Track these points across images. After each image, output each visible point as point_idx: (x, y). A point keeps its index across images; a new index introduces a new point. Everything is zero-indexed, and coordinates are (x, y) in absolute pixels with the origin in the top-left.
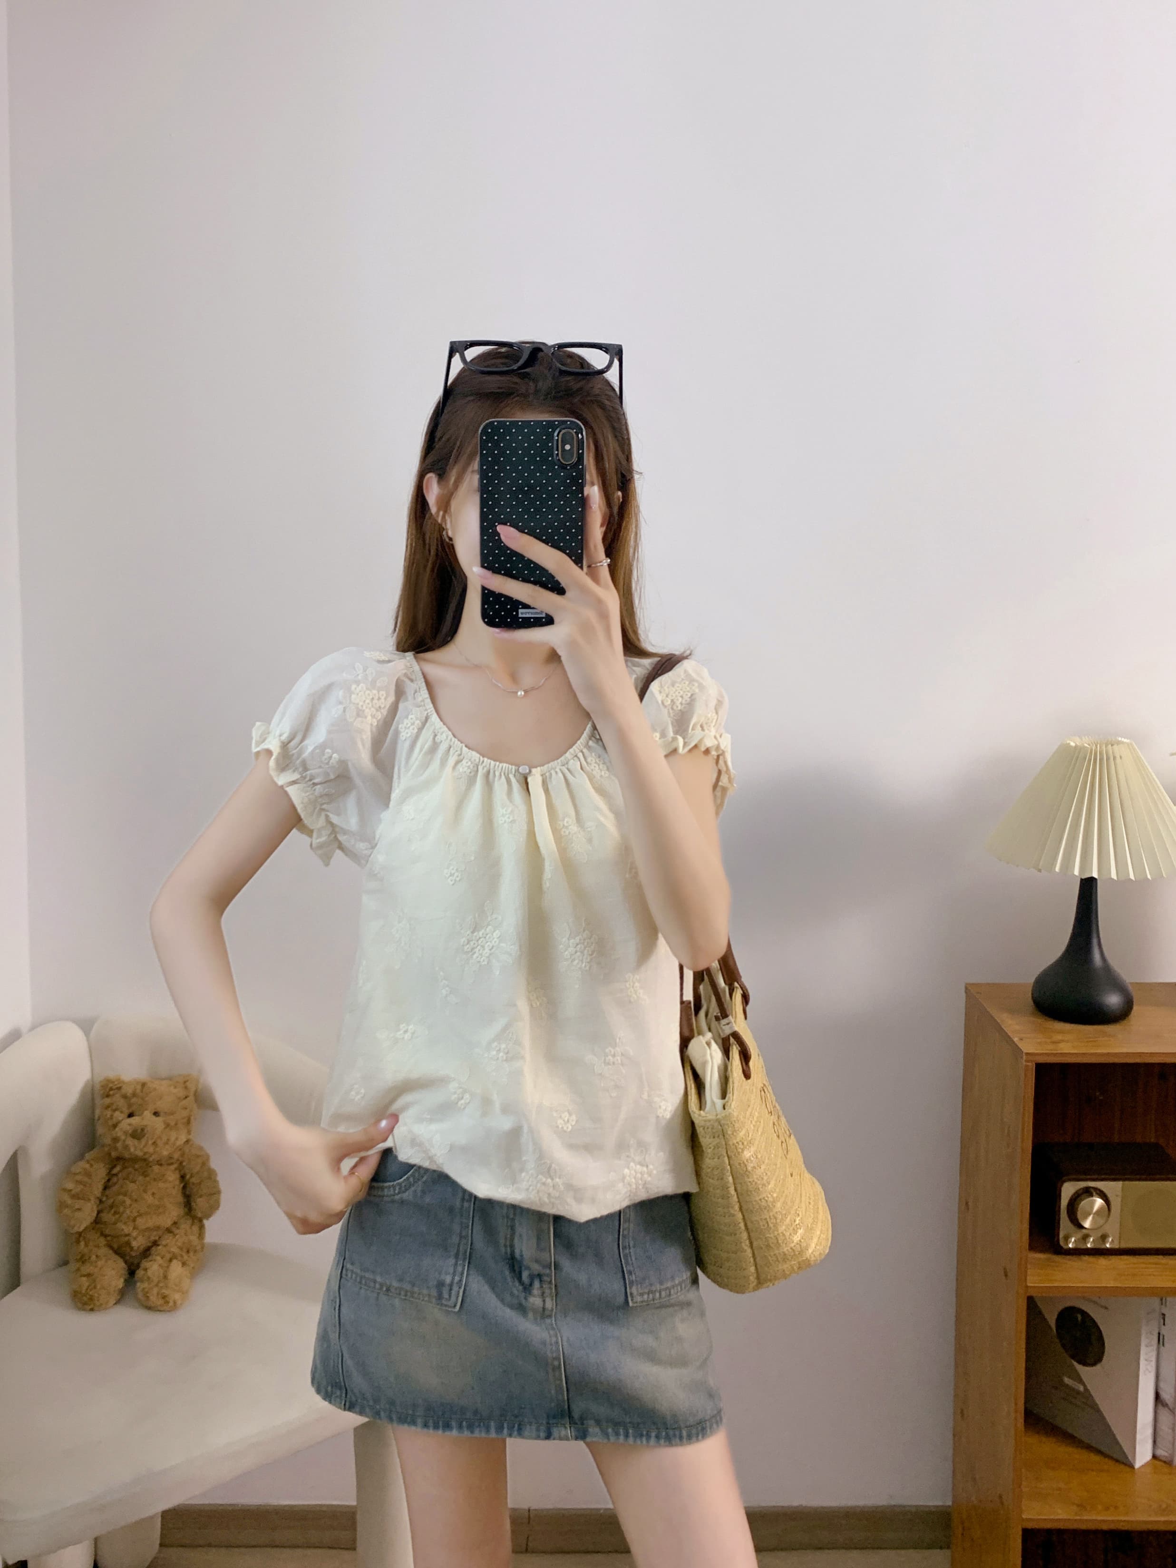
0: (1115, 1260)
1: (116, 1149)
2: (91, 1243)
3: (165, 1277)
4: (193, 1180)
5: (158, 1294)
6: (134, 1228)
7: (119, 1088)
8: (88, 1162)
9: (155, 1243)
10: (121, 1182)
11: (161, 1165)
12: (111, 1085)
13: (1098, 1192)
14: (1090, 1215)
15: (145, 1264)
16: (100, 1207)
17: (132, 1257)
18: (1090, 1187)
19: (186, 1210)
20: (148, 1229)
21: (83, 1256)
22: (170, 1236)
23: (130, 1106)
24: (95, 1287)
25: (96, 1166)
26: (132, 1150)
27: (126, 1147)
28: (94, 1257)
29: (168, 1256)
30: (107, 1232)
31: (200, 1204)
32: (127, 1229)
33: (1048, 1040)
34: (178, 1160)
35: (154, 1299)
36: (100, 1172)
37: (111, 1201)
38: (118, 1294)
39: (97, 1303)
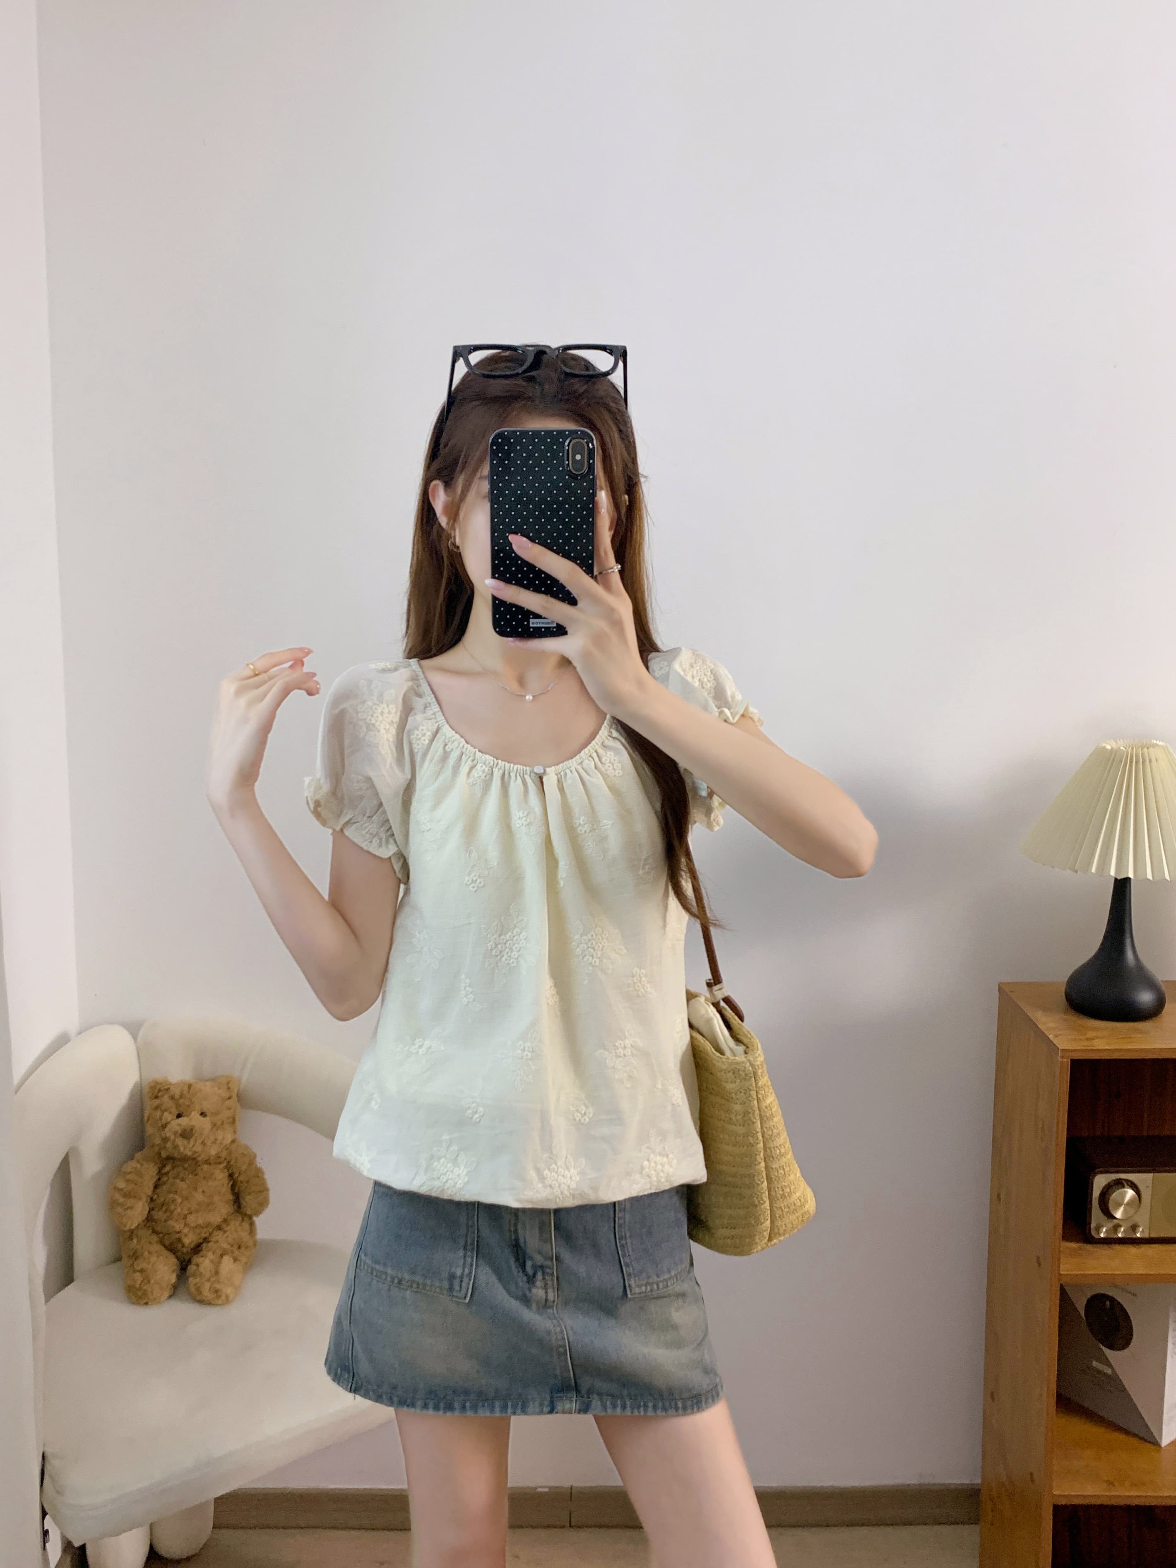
0: (1145, 1249)
1: (166, 1148)
2: (143, 1240)
3: (217, 1273)
4: (241, 1178)
5: (210, 1288)
6: (185, 1226)
7: (168, 1089)
8: (138, 1162)
9: (206, 1240)
10: (171, 1180)
11: (210, 1164)
12: (158, 1087)
13: (1129, 1183)
14: (1121, 1205)
15: (196, 1259)
16: (152, 1205)
17: (183, 1253)
18: (1121, 1179)
19: (236, 1207)
20: (198, 1226)
21: (135, 1252)
22: (221, 1233)
23: (178, 1106)
24: (149, 1281)
25: (146, 1165)
26: (182, 1149)
27: (176, 1147)
28: (146, 1253)
29: (219, 1252)
30: (158, 1229)
31: (249, 1201)
32: (178, 1226)
33: (1082, 1038)
34: (225, 1159)
35: (207, 1293)
36: (150, 1172)
37: (162, 1199)
38: (171, 1289)
39: (151, 1297)
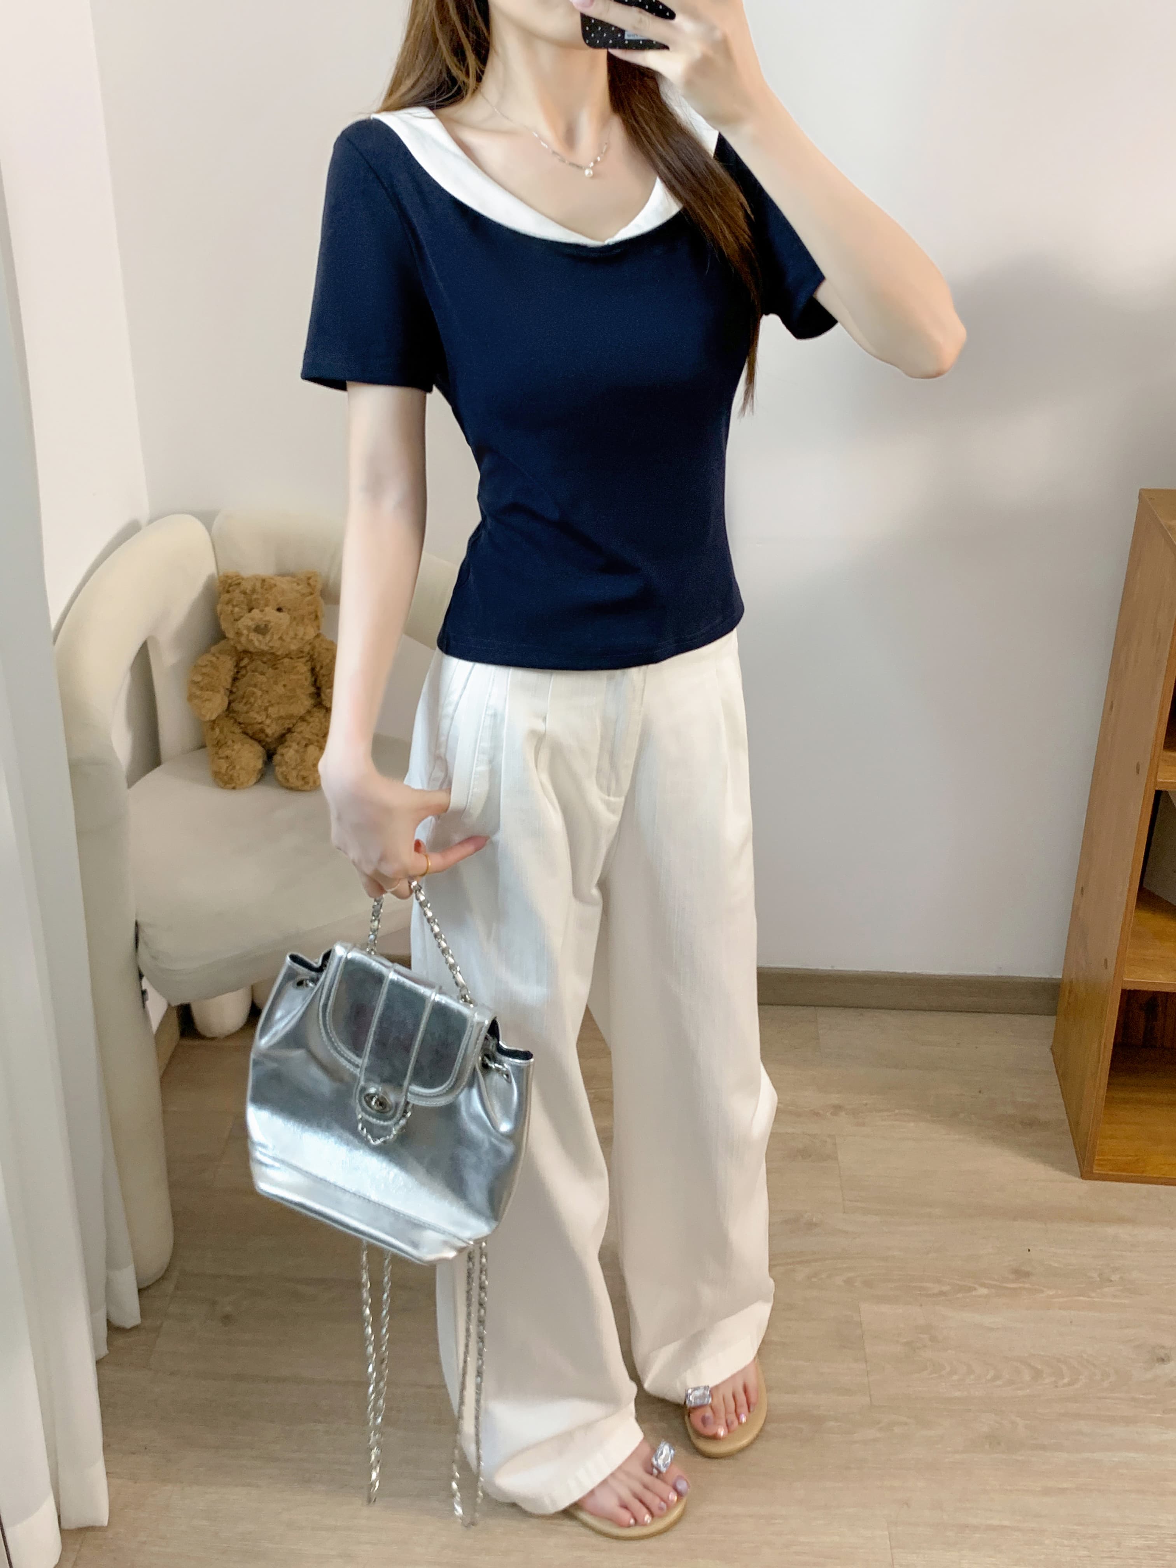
1: (240, 642)
2: (225, 730)
3: (303, 761)
4: (321, 671)
5: (297, 776)
6: (266, 717)
7: (239, 584)
8: (214, 655)
9: (289, 730)
10: (249, 673)
11: (290, 658)
12: (229, 581)
15: (281, 750)
16: (231, 698)
17: (267, 742)
19: (316, 700)
20: (281, 718)
21: (219, 741)
22: (305, 724)
23: (250, 601)
24: (234, 767)
25: (223, 658)
26: (257, 644)
27: (251, 642)
28: (230, 742)
29: (304, 743)
30: (241, 720)
32: (259, 719)
34: (308, 653)
35: (294, 781)
36: (227, 665)
37: (241, 693)
38: (258, 774)
39: (238, 782)
